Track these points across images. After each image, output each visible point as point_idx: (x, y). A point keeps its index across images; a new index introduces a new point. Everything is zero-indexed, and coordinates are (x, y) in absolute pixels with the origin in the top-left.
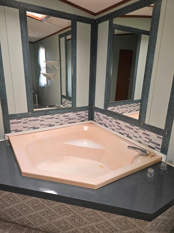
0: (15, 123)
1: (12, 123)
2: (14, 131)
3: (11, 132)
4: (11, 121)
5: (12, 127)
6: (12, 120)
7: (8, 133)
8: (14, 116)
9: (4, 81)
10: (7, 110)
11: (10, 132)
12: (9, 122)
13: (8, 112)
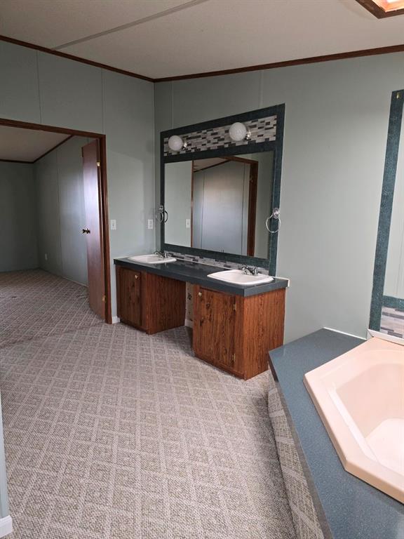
0: (392, 315)
1: (386, 314)
2: (387, 331)
3: (381, 330)
4: (384, 309)
5: (385, 321)
6: (387, 308)
7: (374, 329)
8: (392, 302)
9: (389, 233)
10: (383, 286)
11: (378, 330)
12: (381, 310)
13: (383, 289)
